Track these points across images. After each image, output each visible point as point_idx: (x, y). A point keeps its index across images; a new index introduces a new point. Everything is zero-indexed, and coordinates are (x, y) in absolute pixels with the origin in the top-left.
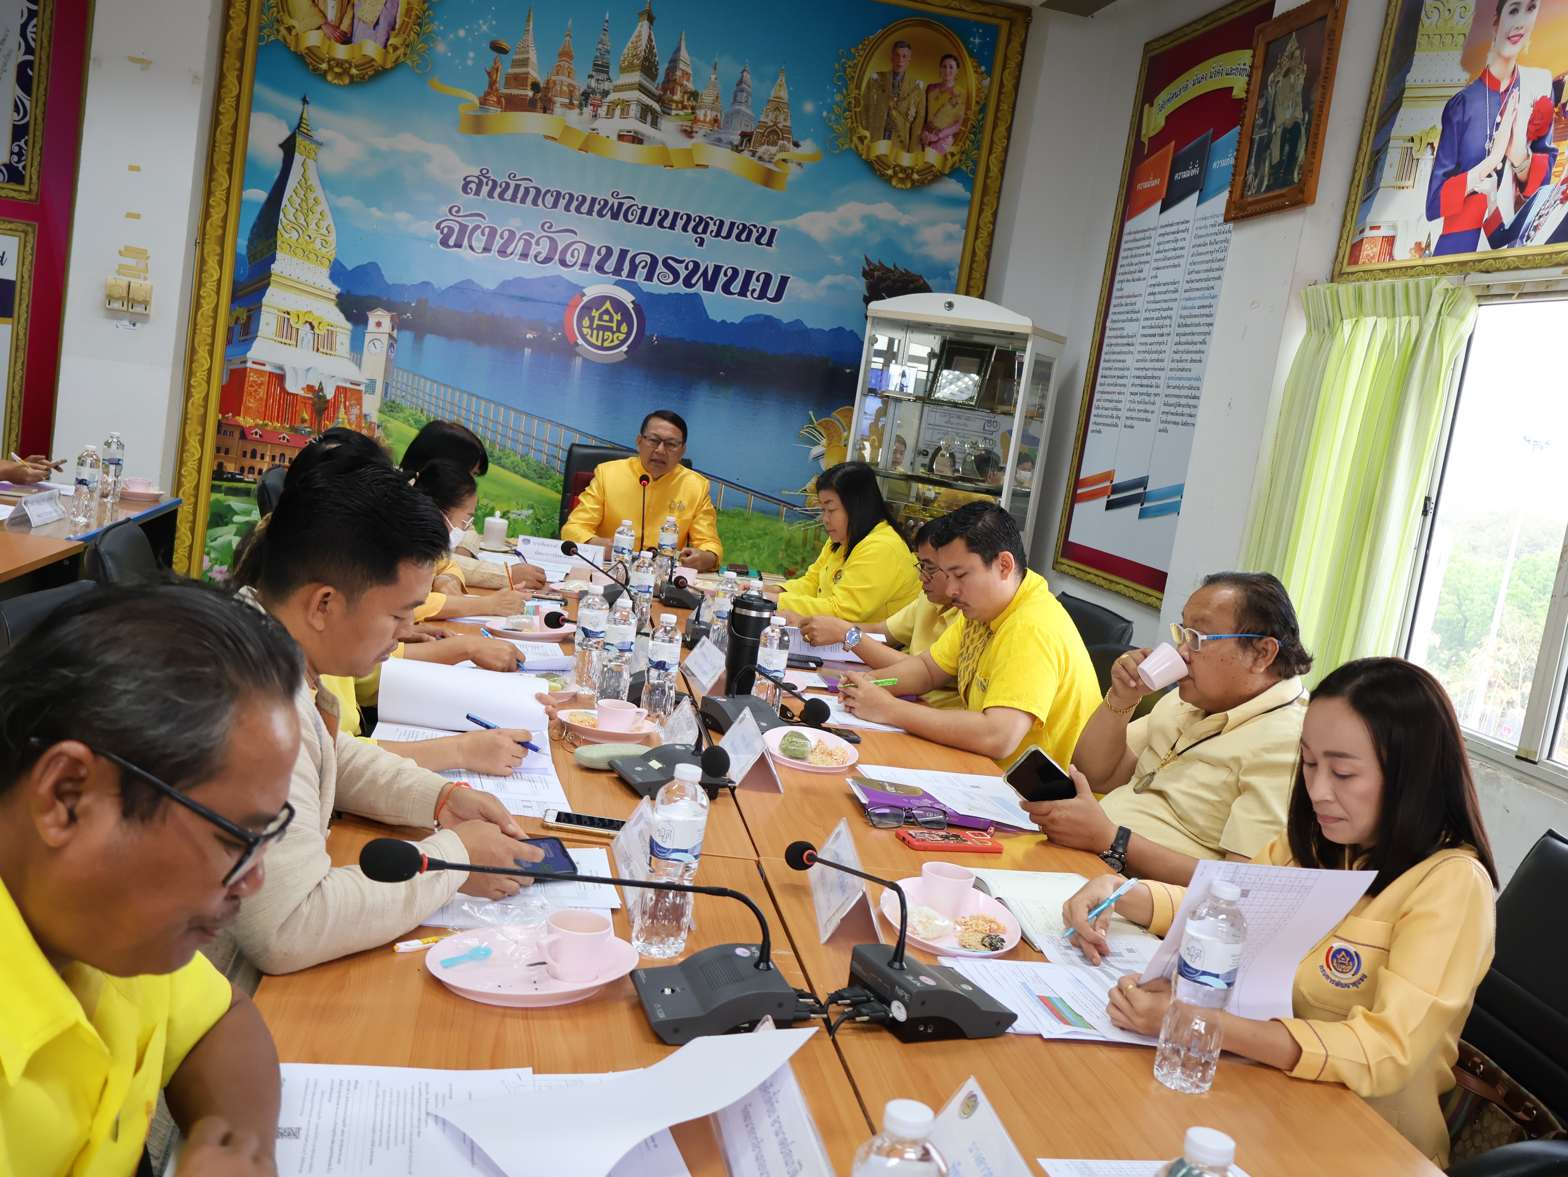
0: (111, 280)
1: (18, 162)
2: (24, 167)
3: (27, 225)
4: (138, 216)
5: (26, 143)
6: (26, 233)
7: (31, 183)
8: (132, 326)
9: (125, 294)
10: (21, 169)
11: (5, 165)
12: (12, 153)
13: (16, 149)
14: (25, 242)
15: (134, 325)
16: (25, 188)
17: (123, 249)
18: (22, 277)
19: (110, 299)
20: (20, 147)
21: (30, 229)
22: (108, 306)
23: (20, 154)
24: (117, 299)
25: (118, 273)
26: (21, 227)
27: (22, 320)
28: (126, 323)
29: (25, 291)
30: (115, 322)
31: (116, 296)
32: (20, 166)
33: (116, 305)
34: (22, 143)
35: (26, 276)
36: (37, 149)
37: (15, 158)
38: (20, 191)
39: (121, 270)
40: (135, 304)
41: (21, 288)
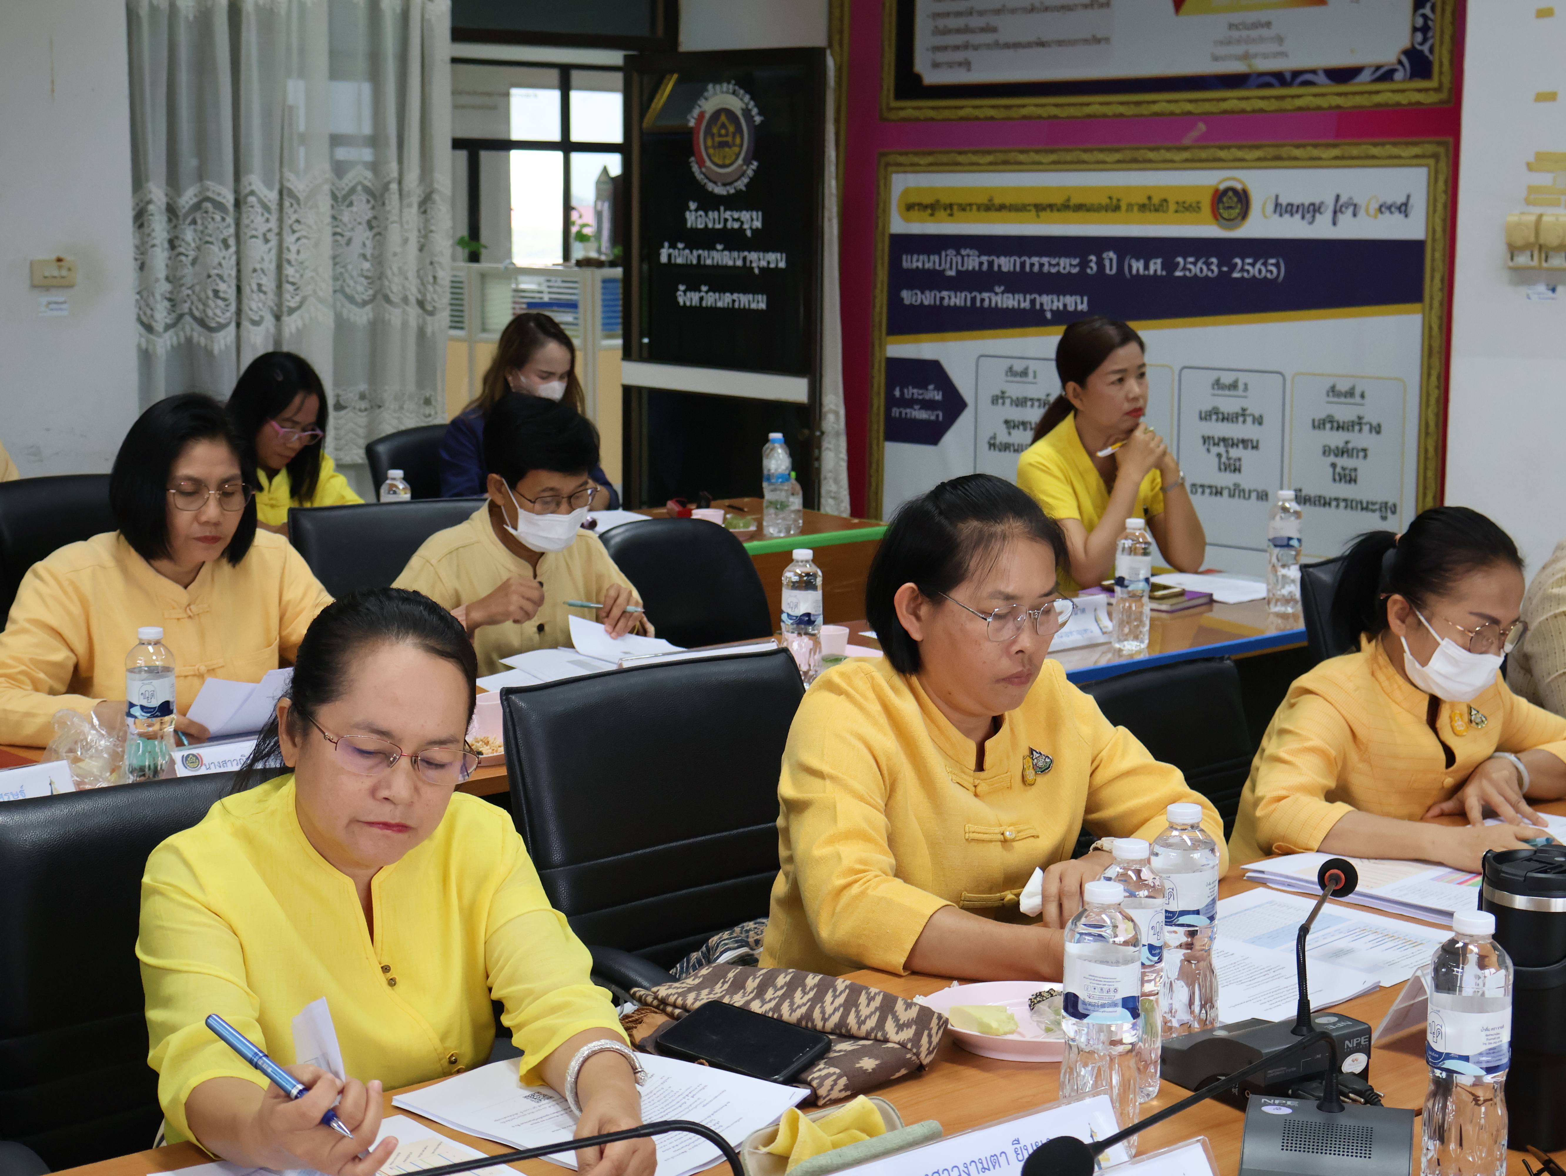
0: (1513, 218)
1: (1422, 44)
2: (1431, 50)
3: (1438, 144)
4: (1551, 97)
5: (1433, 9)
6: (1436, 156)
7: (1441, 73)
8: (1550, 294)
9: (1532, 239)
10: (1427, 52)
11: (1406, 53)
12: (1415, 29)
13: (1420, 22)
14: (1437, 172)
15: (1554, 290)
16: (1433, 83)
17: (1531, 159)
18: (1434, 231)
19: (1513, 250)
20: (1424, 16)
21: (1441, 150)
22: (1511, 264)
23: (1425, 29)
24: (1522, 249)
25: (1528, 202)
26: (1430, 148)
27: (1436, 304)
28: (1542, 288)
29: (1438, 255)
30: (1524, 290)
31: (1519, 242)
32: (1425, 48)
33: (1522, 260)
34: (1427, 10)
35: (1439, 229)
36: (1448, 14)
37: (1419, 37)
38: (1426, 90)
39: (1533, 196)
40: (1551, 254)
41: (1433, 250)
